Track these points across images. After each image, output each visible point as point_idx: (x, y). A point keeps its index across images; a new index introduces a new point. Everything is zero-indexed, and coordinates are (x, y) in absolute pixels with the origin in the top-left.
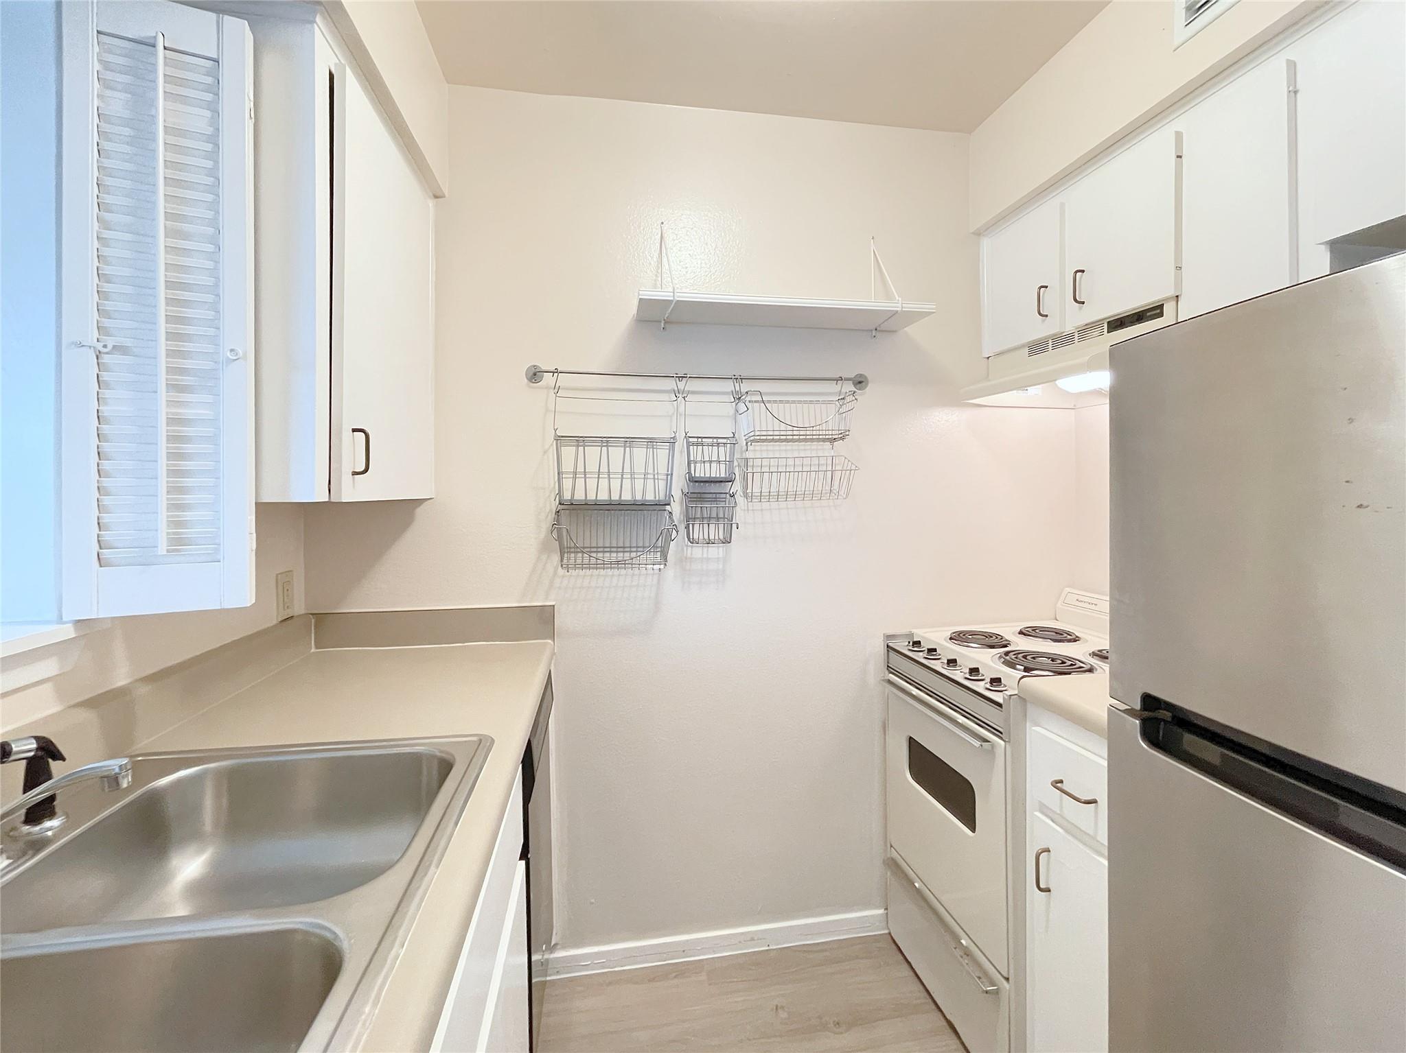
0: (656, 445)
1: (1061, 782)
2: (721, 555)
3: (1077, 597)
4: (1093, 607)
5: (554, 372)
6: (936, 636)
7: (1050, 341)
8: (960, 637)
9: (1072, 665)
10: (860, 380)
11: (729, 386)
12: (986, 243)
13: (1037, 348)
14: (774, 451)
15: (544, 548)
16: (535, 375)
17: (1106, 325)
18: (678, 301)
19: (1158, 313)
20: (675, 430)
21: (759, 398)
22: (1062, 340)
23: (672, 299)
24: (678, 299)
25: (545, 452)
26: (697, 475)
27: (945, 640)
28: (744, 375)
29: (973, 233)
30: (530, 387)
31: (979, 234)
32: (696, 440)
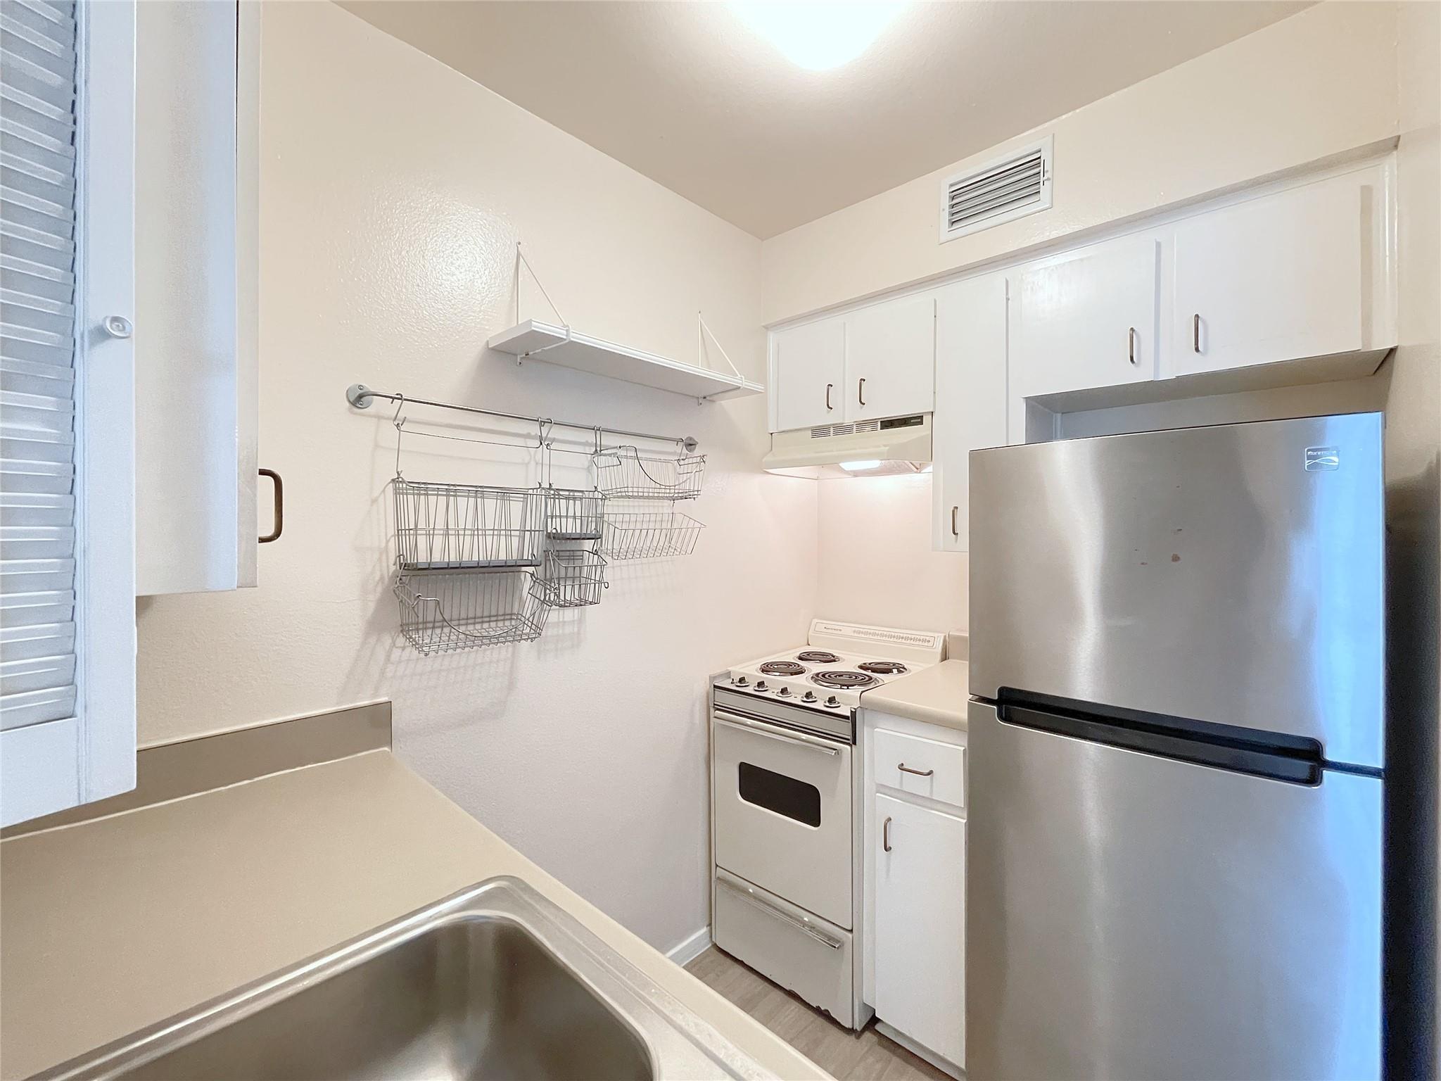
0: (509, 497)
1: (902, 764)
2: (576, 618)
3: (825, 625)
4: (839, 632)
5: (394, 398)
6: (752, 671)
7: (832, 429)
8: (766, 669)
9: (863, 679)
10: (691, 443)
11: (590, 437)
12: (772, 336)
13: (819, 431)
14: (634, 506)
15: (375, 626)
16: (359, 399)
17: (879, 423)
18: (572, 341)
19: (919, 422)
20: (540, 482)
21: (633, 454)
22: (841, 429)
23: (565, 337)
24: (572, 339)
25: (374, 501)
26: (564, 531)
27: (756, 670)
28: (603, 426)
29: (764, 327)
30: (352, 413)
31: (767, 328)
32: (567, 493)
